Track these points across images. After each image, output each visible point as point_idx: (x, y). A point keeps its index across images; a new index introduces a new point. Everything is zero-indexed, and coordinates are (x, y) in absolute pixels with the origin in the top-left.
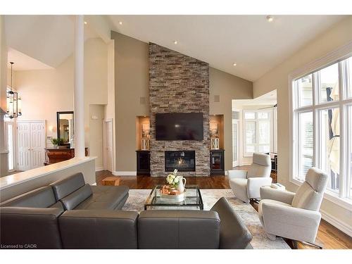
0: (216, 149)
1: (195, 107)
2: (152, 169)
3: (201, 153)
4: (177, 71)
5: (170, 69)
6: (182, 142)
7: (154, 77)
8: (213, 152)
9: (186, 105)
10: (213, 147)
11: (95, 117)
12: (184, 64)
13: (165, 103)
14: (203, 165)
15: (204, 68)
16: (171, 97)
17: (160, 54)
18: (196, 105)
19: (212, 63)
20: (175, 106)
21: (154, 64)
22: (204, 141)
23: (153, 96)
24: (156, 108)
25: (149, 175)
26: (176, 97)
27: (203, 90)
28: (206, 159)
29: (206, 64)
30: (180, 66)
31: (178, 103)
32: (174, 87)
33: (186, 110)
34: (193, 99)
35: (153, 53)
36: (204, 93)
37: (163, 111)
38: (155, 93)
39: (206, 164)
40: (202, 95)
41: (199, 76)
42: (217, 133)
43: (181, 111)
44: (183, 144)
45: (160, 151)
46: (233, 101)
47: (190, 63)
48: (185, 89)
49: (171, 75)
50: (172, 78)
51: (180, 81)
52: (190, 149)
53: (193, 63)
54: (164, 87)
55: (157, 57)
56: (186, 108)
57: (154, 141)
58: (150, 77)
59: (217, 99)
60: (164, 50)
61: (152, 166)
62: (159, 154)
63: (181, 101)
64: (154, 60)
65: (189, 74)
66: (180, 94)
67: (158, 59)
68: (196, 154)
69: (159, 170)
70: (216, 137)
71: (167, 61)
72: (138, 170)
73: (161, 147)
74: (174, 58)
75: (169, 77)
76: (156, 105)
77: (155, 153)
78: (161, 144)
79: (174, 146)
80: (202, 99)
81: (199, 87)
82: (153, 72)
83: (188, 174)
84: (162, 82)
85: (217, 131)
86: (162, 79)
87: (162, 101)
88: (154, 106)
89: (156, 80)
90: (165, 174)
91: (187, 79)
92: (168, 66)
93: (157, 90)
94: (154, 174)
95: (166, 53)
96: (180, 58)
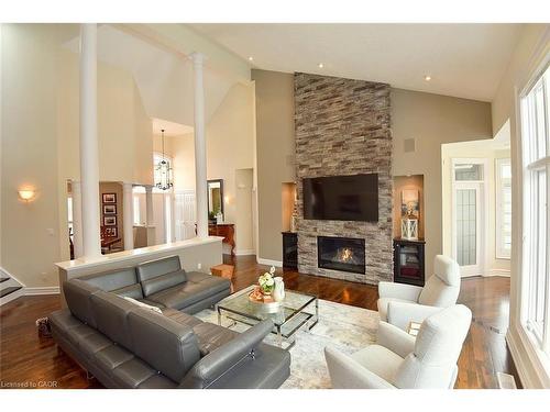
0: (410, 238)
1: (368, 165)
2: (300, 261)
3: (376, 243)
4: (335, 108)
5: (324, 107)
6: (342, 223)
7: (301, 124)
8: (400, 244)
9: (348, 162)
10: (405, 235)
11: (242, 186)
12: (345, 94)
13: (317, 162)
14: (378, 266)
15: (379, 93)
16: (325, 152)
17: (309, 87)
18: (367, 160)
20: (332, 166)
21: (301, 104)
22: (380, 224)
23: (301, 152)
24: (304, 171)
25: (296, 269)
26: (334, 151)
27: (379, 133)
28: (384, 255)
29: (382, 86)
30: (338, 99)
31: (336, 160)
32: (331, 134)
33: (349, 171)
34: (361, 152)
35: (299, 88)
36: (382, 138)
37: (315, 175)
38: (303, 148)
39: (385, 265)
40: (377, 141)
41: (371, 110)
42: (417, 208)
43: (341, 173)
44: (346, 227)
45: (310, 236)
46: (443, 146)
47: (356, 90)
48: (346, 136)
49: (325, 116)
50: (327, 120)
51: (339, 124)
52: (357, 236)
53: (364, 88)
54: (316, 137)
55: (306, 91)
56: (350, 166)
57: (302, 221)
58: (298, 124)
59: (409, 146)
60: (314, 79)
61: (299, 257)
62: (310, 240)
63: (342, 155)
64: (300, 98)
65: (354, 109)
66: (340, 144)
67: (307, 95)
68: (367, 245)
70: (412, 217)
71: (320, 95)
72: (284, 261)
73: (311, 229)
74: (330, 88)
75: (323, 120)
76: (304, 166)
77: (305, 238)
78: (312, 224)
79: (333, 228)
80: (378, 149)
81: (371, 129)
82: (300, 117)
83: (352, 277)
84: (312, 130)
85: (418, 204)
86: (312, 125)
87: (313, 158)
88: (302, 167)
89: (303, 127)
90: (318, 271)
91: (351, 118)
92: (321, 103)
93: (306, 143)
94: (303, 269)
95: (318, 84)
96: (339, 86)
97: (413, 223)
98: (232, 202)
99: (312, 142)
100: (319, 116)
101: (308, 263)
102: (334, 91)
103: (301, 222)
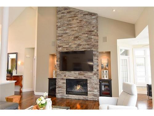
0: (105, 78)
1: (89, 47)
2: (57, 92)
3: (92, 81)
4: (75, 21)
5: (70, 21)
6: (77, 72)
7: (60, 27)
8: (101, 81)
9: (80, 45)
10: (103, 77)
11: (28, 56)
12: (79, 16)
13: (66, 45)
14: (93, 91)
15: (93, 17)
16: (70, 40)
17: (64, 11)
18: (88, 45)
19: (100, 13)
20: (73, 47)
21: (60, 18)
22: (94, 72)
23: (59, 40)
25: (55, 96)
26: (74, 40)
27: (93, 33)
28: (96, 86)
29: (94, 14)
30: (76, 18)
31: (75, 44)
32: (73, 33)
33: (81, 49)
34: (86, 41)
35: (59, 11)
36: (94, 35)
37: (65, 50)
38: (60, 38)
39: (96, 90)
40: (93, 37)
41: (90, 23)
42: (107, 66)
43: (77, 50)
44: (79, 74)
45: (62, 79)
46: (117, 40)
47: (84, 15)
48: (80, 34)
49: (70, 24)
50: (71, 27)
51: (77, 28)
52: (84, 78)
53: (87, 14)
54: (67, 33)
55: (62, 13)
56: (81, 47)
58: (58, 27)
59: (105, 39)
60: (66, 8)
61: (57, 90)
62: (62, 81)
63: (78, 42)
64: (60, 16)
65: (83, 23)
66: (77, 37)
67: (62, 15)
68: (88, 82)
69: (62, 93)
70: (106, 69)
71: (68, 15)
72: (49, 92)
73: (63, 76)
74: (73, 13)
75: (70, 26)
76: (61, 46)
78: (64, 73)
79: (73, 75)
80: (93, 40)
81: (90, 31)
82: (59, 24)
83: (81, 97)
84: (65, 30)
85: (108, 64)
86: (65, 28)
87: (65, 43)
88: (59, 47)
89: (61, 29)
90: (66, 96)
91: (82, 26)
92: (69, 19)
93: (62, 36)
94: (58, 96)
95: (68, 11)
96: (77, 12)
97: (106, 71)
98: (22, 64)
99: (64, 36)
100: (68, 24)
101: (61, 92)
102: (75, 14)
103: (58, 72)
